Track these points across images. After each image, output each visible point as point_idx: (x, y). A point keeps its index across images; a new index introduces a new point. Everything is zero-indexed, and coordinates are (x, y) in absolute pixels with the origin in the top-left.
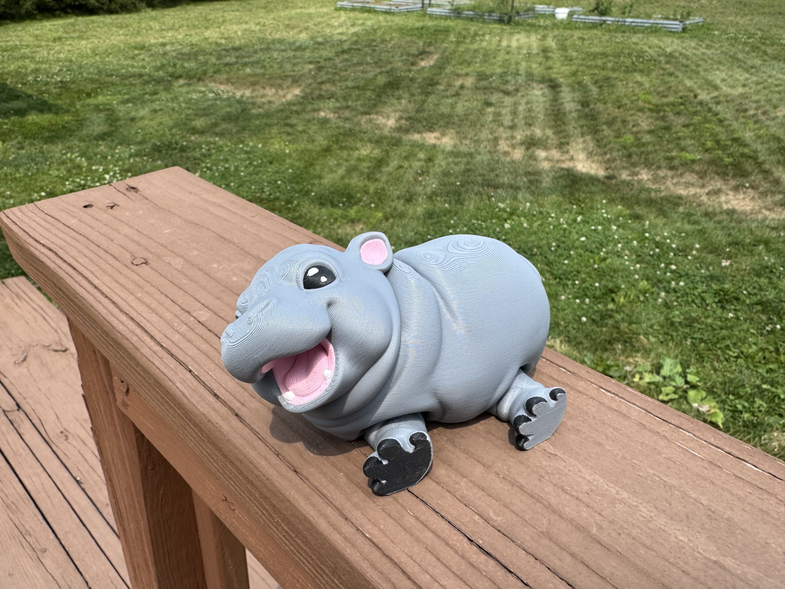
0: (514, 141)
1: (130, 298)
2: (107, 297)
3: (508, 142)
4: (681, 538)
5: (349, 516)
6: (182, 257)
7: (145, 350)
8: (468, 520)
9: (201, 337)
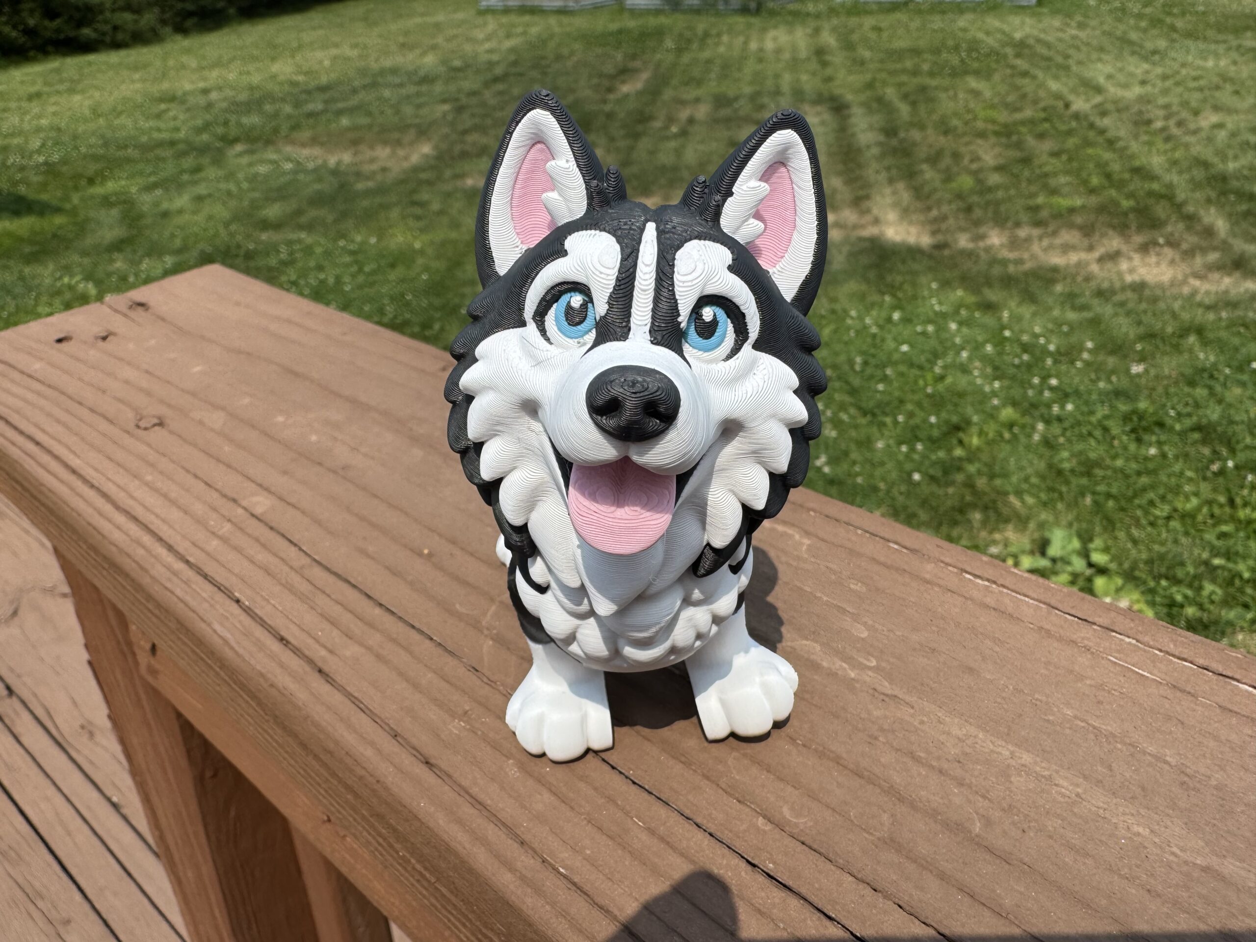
1: (133, 486)
2: (92, 486)
4: (1135, 828)
5: (527, 837)
6: (223, 409)
7: (158, 571)
8: (744, 827)
9: (257, 540)
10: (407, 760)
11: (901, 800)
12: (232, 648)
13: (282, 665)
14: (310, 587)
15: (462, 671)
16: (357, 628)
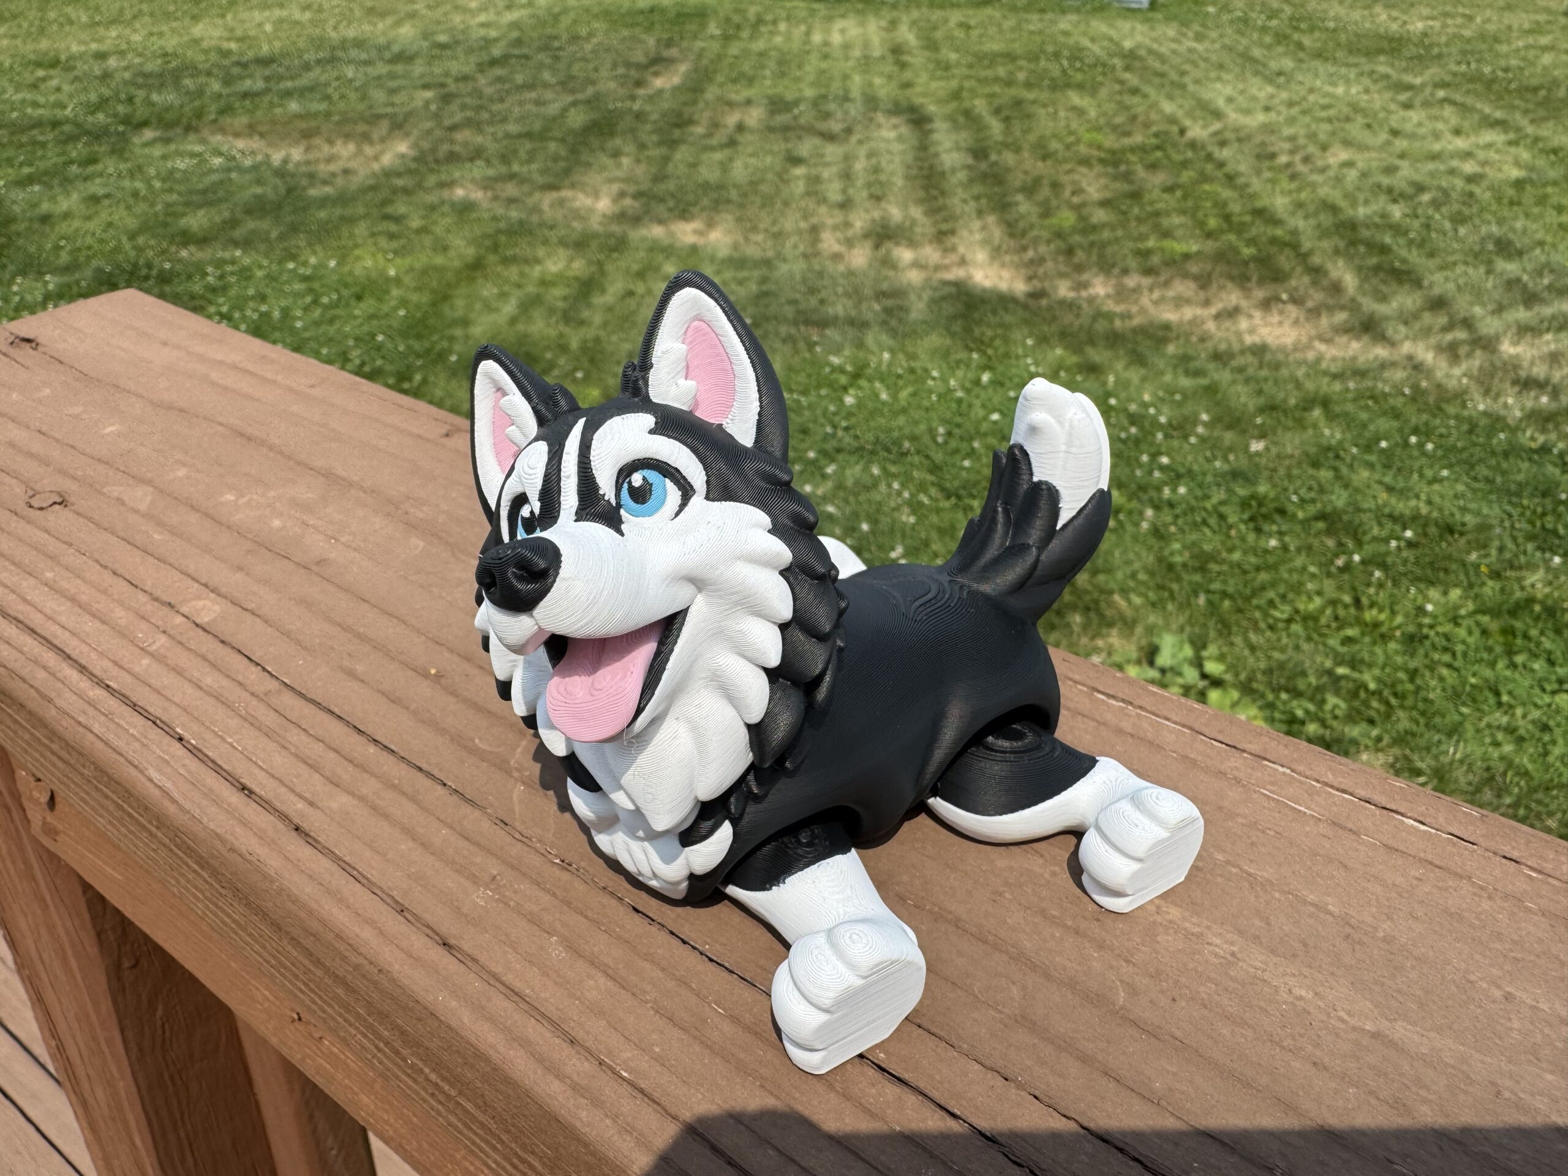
0: (850, 233)
1: (27, 585)
3: (838, 234)
4: (1298, 991)
5: (580, 1035)
6: (149, 482)
7: (68, 701)
9: (204, 658)
10: (419, 943)
11: (1034, 967)
12: (174, 801)
13: (244, 823)
14: (281, 720)
15: (486, 825)
16: (346, 773)
